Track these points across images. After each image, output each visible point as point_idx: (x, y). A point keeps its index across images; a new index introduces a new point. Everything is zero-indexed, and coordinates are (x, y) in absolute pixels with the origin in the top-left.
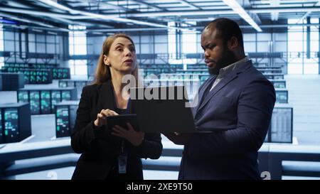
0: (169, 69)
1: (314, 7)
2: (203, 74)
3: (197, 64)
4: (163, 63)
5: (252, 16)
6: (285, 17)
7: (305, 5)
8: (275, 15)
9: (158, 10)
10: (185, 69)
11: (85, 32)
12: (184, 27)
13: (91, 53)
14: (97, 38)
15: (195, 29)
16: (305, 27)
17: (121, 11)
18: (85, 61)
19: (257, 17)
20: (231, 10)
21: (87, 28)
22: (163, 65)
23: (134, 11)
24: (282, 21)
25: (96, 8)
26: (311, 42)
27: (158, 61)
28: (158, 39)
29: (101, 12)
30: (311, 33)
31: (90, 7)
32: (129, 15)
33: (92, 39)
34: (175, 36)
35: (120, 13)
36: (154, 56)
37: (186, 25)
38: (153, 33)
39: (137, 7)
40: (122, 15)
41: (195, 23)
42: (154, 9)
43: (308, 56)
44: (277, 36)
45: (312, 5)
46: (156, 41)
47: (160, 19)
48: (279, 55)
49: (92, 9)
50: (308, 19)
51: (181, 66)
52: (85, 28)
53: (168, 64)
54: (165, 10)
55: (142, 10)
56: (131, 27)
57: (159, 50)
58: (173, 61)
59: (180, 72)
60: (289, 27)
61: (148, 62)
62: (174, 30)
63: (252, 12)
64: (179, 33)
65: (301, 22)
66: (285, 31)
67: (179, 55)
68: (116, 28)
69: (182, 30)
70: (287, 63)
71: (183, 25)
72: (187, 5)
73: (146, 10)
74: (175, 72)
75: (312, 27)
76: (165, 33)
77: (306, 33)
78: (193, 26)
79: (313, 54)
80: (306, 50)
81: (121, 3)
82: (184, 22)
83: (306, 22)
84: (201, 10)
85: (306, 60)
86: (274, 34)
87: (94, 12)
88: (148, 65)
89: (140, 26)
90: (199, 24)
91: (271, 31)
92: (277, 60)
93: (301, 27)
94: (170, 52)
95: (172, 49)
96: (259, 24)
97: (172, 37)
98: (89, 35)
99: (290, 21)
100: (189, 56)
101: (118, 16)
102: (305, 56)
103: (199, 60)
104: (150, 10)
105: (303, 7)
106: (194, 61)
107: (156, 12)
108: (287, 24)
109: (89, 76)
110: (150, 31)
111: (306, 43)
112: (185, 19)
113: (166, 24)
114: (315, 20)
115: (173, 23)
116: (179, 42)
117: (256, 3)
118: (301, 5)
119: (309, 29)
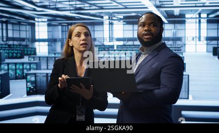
0: (104, 48)
1: (203, 6)
3: (124, 45)
4: (100, 44)
5: (161, 13)
6: (183, 13)
7: (197, 5)
8: (177, 12)
9: (97, 8)
10: (115, 48)
11: (47, 23)
12: (115, 20)
13: (51, 37)
14: (55, 27)
15: (122, 21)
16: (198, 20)
17: (71, 9)
18: (47, 43)
19: (165, 13)
20: (147, 8)
21: (48, 20)
22: (100, 46)
23: (80, 9)
24: (182, 16)
25: (54, 7)
26: (201, 30)
27: (97, 43)
28: (97, 28)
29: (57, 9)
30: (201, 24)
31: (50, 6)
32: (77, 12)
33: (51, 28)
34: (108, 26)
35: (70, 10)
36: (94, 40)
37: (116, 19)
38: (93, 24)
39: (83, 6)
40: (72, 12)
41: (122, 17)
42: (94, 7)
43: (200, 40)
44: (178, 26)
45: (202, 5)
46: (95, 29)
47: (98, 14)
48: (179, 39)
49: (51, 7)
50: (200, 14)
51: (112, 47)
52: (46, 20)
53: (104, 45)
54: (101, 8)
55: (86, 8)
56: (78, 19)
58: (107, 43)
59: (112, 50)
60: (186, 20)
62: (108, 21)
63: (163, 9)
64: (111, 24)
65: (195, 17)
66: (183, 22)
67: (111, 39)
68: (67, 20)
69: (113, 21)
70: (185, 45)
71: (114, 18)
72: (117, 4)
73: (89, 8)
74: (109, 50)
75: (202, 20)
76: (102, 23)
77: (198, 24)
78: (121, 19)
79: (202, 39)
80: (198, 36)
81: (71, 3)
82: (114, 16)
83: (198, 16)
84: (126, 8)
85: (198, 42)
86: (176, 25)
87: (53, 9)
89: (84, 19)
90: (125, 18)
91: (174, 22)
92: (178, 42)
93: (195, 20)
94: (105, 37)
95: (106, 35)
96: (166, 18)
97: (106, 27)
98: (49, 25)
99: (187, 16)
100: (118, 40)
101: (69, 12)
102: (197, 40)
103: (125, 42)
104: (91, 8)
105: (196, 6)
106: (121, 43)
108: (185, 18)
109: (49, 53)
110: (91, 22)
111: (198, 31)
112: (116, 14)
113: (102, 17)
114: (204, 15)
115: (107, 17)
116: (111, 30)
117: (164, 3)
118: (194, 5)
119: (200, 21)
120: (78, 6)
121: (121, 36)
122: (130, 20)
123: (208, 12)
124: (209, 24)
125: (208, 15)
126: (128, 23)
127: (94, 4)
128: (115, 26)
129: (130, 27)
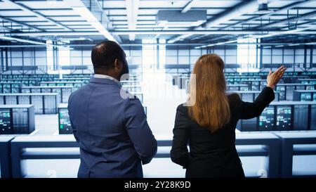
0: (47, 78)
1: (162, 31)
2: (76, 81)
3: (71, 74)
4: (42, 73)
6: (140, 38)
8: (132, 37)
9: (38, 30)
10: (61, 78)
12: (60, 45)
15: (69, 46)
16: (156, 46)
17: (6, 31)
19: (119, 38)
20: (97, 31)
22: (43, 75)
23: (17, 31)
24: (138, 41)
26: (160, 57)
27: (38, 72)
28: (38, 54)
30: (160, 51)
32: (13, 35)
34: (52, 52)
35: (5, 33)
36: (35, 68)
37: (61, 43)
38: (34, 50)
39: (20, 28)
40: (6, 34)
41: (69, 42)
42: (34, 30)
43: (158, 67)
44: (134, 53)
45: (160, 29)
46: (36, 56)
47: (40, 38)
48: (135, 67)
50: (158, 39)
51: (57, 76)
53: (47, 74)
54: (44, 31)
55: (24, 31)
56: (15, 44)
57: (39, 62)
58: (51, 72)
59: (57, 80)
60: (143, 46)
61: (30, 72)
62: (51, 47)
63: (114, 33)
64: (55, 49)
65: (152, 42)
66: (140, 48)
67: (56, 67)
69: (58, 47)
70: (142, 73)
71: (59, 43)
72: (62, 27)
73: (27, 31)
74: (53, 80)
75: (160, 46)
76: (44, 49)
77: (156, 50)
78: (67, 44)
79: (161, 66)
80: (156, 63)
81: (5, 24)
82: (59, 41)
83: (156, 42)
84: (74, 31)
85: (156, 70)
86: (132, 51)
88: (29, 75)
89: (22, 44)
90: (72, 43)
91: (129, 48)
93: (152, 46)
94: (48, 64)
95: (50, 62)
96: (120, 43)
97: (50, 52)
99: (143, 42)
100: (64, 68)
101: (3, 35)
102: (156, 68)
103: (73, 71)
104: (31, 31)
105: (153, 31)
106: (68, 72)
107: (36, 32)
108: (141, 43)
110: (31, 48)
111: (156, 58)
112: (61, 39)
113: (45, 42)
114: (162, 41)
115: (50, 42)
116: (56, 57)
117: (117, 26)
118: (152, 29)
119: (158, 47)
120: (14, 28)
121: (68, 64)
122: (78, 45)
123: (168, 38)
124: (168, 51)
125: (167, 40)
126: (77, 49)
127: (35, 27)
128: (60, 53)
129: (78, 53)
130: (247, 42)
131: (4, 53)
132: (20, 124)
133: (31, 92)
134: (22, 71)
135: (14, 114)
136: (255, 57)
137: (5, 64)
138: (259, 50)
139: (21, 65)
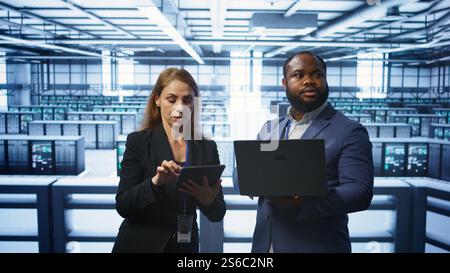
0: (103, 101)
1: (257, 41)
2: (141, 106)
3: (135, 97)
4: (96, 94)
5: (194, 48)
6: (228, 50)
7: (248, 38)
8: (217, 48)
9: (91, 37)
10: (121, 101)
11: (5, 58)
12: (120, 57)
13: (12, 82)
14: (18, 65)
15: (132, 59)
16: (249, 61)
17: (48, 37)
18: (5, 91)
19: (199, 49)
20: (170, 40)
21: (7, 54)
22: (97, 97)
23: (63, 37)
24: (224, 54)
25: (18, 32)
26: (254, 76)
27: (90, 92)
28: (91, 68)
29: (23, 37)
30: (254, 67)
31: (10, 30)
32: (57, 42)
33: (13, 67)
34: (110, 66)
35: (46, 39)
36: (86, 87)
37: (122, 55)
38: (85, 62)
39: (67, 33)
40: (49, 42)
41: (132, 53)
42: (86, 36)
43: (251, 90)
44: (220, 69)
45: (255, 39)
46: (88, 71)
47: (93, 47)
48: (221, 88)
49: (13, 33)
50: (252, 52)
51: (116, 99)
52: (4, 54)
53: (102, 96)
54: (99, 38)
55: (72, 37)
56: (59, 54)
57: (91, 80)
58: (108, 93)
59: (115, 104)
60: (231, 60)
61: (79, 93)
62: (109, 59)
63: (193, 43)
64: (114, 63)
65: (244, 56)
66: (227, 63)
67: (114, 87)
68: (41, 55)
69: (117, 59)
70: (229, 97)
71: (119, 54)
72: (124, 33)
73: (77, 37)
74: (110, 104)
75: (254, 61)
76: (99, 62)
77: (249, 67)
78: (130, 56)
79: (255, 89)
80: (249, 84)
81: (47, 28)
82: (120, 51)
83: (249, 55)
84: (139, 39)
85: (249, 93)
86: (216, 67)
87: (16, 36)
88: (79, 97)
89: (70, 54)
90: (137, 54)
91: (214, 63)
92: (220, 93)
93: (244, 61)
94: (104, 83)
95: (107, 79)
96: (201, 56)
97: (106, 67)
98: (9, 62)
99: (232, 54)
100: (126, 88)
101: (44, 42)
102: (248, 90)
103: (137, 92)
104: (81, 37)
105: (246, 40)
106: (131, 93)
107: (89, 39)
108: (229, 56)
109: (9, 108)
110: (82, 60)
111: (249, 76)
112: (122, 49)
113: (100, 52)
114: (258, 54)
115: (108, 52)
116: (114, 73)
117: (198, 34)
118: (244, 38)
119: (252, 62)
120: (59, 33)
121: (131, 83)
122: (145, 58)
123: (264, 50)
124: (265, 67)
125: (264, 53)
126: (142, 62)
127: (86, 31)
128: (120, 67)
129: (145, 68)
130: (370, 57)
131: (45, 66)
132: (65, 162)
133: (80, 119)
134: (68, 91)
135: (57, 148)
136: (381, 78)
137: (46, 81)
138: (386, 68)
139: (68, 83)
